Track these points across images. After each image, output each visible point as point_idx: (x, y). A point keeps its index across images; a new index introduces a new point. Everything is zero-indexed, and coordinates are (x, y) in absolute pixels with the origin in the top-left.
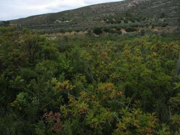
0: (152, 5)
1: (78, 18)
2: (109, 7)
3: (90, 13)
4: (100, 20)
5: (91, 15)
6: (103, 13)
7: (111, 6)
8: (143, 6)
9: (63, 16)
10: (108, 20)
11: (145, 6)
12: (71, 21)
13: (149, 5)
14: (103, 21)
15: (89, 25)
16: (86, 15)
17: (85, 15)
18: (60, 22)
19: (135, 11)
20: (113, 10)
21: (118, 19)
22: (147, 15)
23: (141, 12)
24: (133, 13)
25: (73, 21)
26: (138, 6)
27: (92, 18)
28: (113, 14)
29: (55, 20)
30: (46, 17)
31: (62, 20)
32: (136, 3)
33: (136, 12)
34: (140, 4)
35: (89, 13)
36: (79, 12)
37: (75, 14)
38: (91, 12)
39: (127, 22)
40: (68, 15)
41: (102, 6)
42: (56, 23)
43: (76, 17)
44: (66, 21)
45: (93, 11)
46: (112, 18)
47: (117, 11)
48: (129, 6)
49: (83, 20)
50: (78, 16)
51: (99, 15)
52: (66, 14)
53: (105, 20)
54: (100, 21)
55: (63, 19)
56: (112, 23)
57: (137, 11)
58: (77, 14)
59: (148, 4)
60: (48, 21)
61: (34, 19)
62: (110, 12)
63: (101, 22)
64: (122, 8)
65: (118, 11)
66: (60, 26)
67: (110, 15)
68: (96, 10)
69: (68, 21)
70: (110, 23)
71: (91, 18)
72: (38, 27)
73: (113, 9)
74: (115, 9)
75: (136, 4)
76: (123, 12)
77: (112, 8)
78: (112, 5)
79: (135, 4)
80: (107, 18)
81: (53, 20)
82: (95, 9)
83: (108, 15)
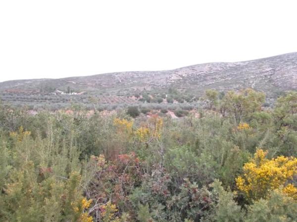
0: (206, 80)
1: (93, 89)
2: (143, 78)
3: (113, 84)
4: (128, 95)
5: (113, 87)
6: (133, 85)
7: (146, 77)
8: (193, 80)
9: (68, 85)
10: (141, 97)
11: (196, 81)
12: (82, 93)
13: (202, 80)
14: (134, 98)
15: (112, 101)
16: (106, 86)
17: (104, 86)
18: (63, 93)
19: (181, 86)
20: (148, 82)
21: (158, 96)
22: (199, 93)
23: (190, 88)
24: (178, 89)
25: (84, 94)
26: (186, 80)
27: (116, 91)
28: (149, 89)
29: (55, 89)
30: (38, 84)
31: (66, 90)
32: (184, 75)
33: (184, 89)
34: (189, 77)
35: (111, 84)
36: (95, 81)
37: (89, 84)
38: (115, 83)
39: (172, 102)
40: (77, 83)
41: (131, 76)
42: (55, 94)
43: (89, 88)
44: (73, 94)
45: (118, 81)
46: (148, 94)
47: (154, 85)
48: (173, 78)
49: (101, 94)
50: (92, 86)
51: (128, 88)
52: (73, 82)
53: (137, 96)
54: (130, 98)
55: (69, 90)
56: (149, 101)
57: (185, 87)
58: (91, 84)
59: (200, 78)
60: (41, 91)
61: (16, 86)
62: (144, 84)
63: (131, 100)
64: (162, 80)
65: (156, 84)
66: (64, 99)
67: (145, 89)
68: (122, 80)
69: (76, 94)
70: (146, 102)
71: (114, 91)
72: (25, 98)
73: (149, 80)
74: (152, 81)
75: (183, 77)
76: (164, 87)
77: (147, 79)
78: (147, 75)
79: (181, 76)
80: (140, 94)
81: (51, 89)
82: (121, 78)
83: (141, 89)
